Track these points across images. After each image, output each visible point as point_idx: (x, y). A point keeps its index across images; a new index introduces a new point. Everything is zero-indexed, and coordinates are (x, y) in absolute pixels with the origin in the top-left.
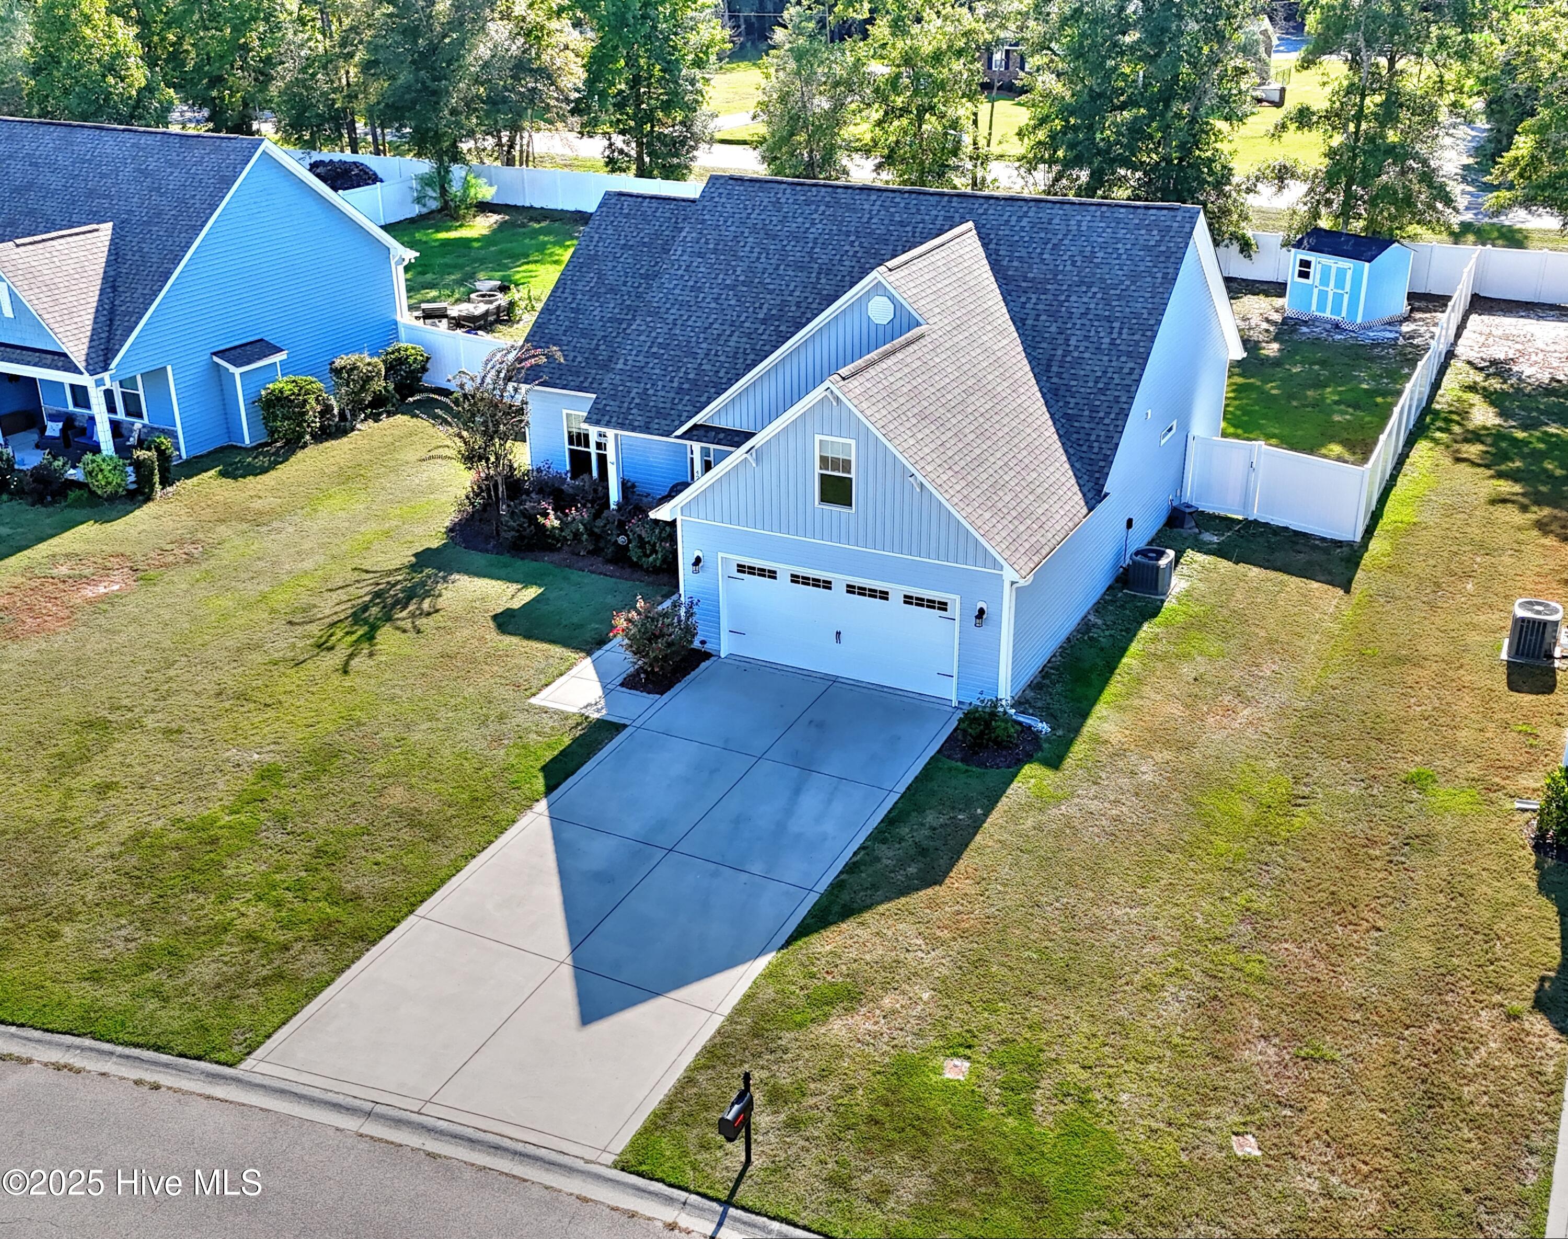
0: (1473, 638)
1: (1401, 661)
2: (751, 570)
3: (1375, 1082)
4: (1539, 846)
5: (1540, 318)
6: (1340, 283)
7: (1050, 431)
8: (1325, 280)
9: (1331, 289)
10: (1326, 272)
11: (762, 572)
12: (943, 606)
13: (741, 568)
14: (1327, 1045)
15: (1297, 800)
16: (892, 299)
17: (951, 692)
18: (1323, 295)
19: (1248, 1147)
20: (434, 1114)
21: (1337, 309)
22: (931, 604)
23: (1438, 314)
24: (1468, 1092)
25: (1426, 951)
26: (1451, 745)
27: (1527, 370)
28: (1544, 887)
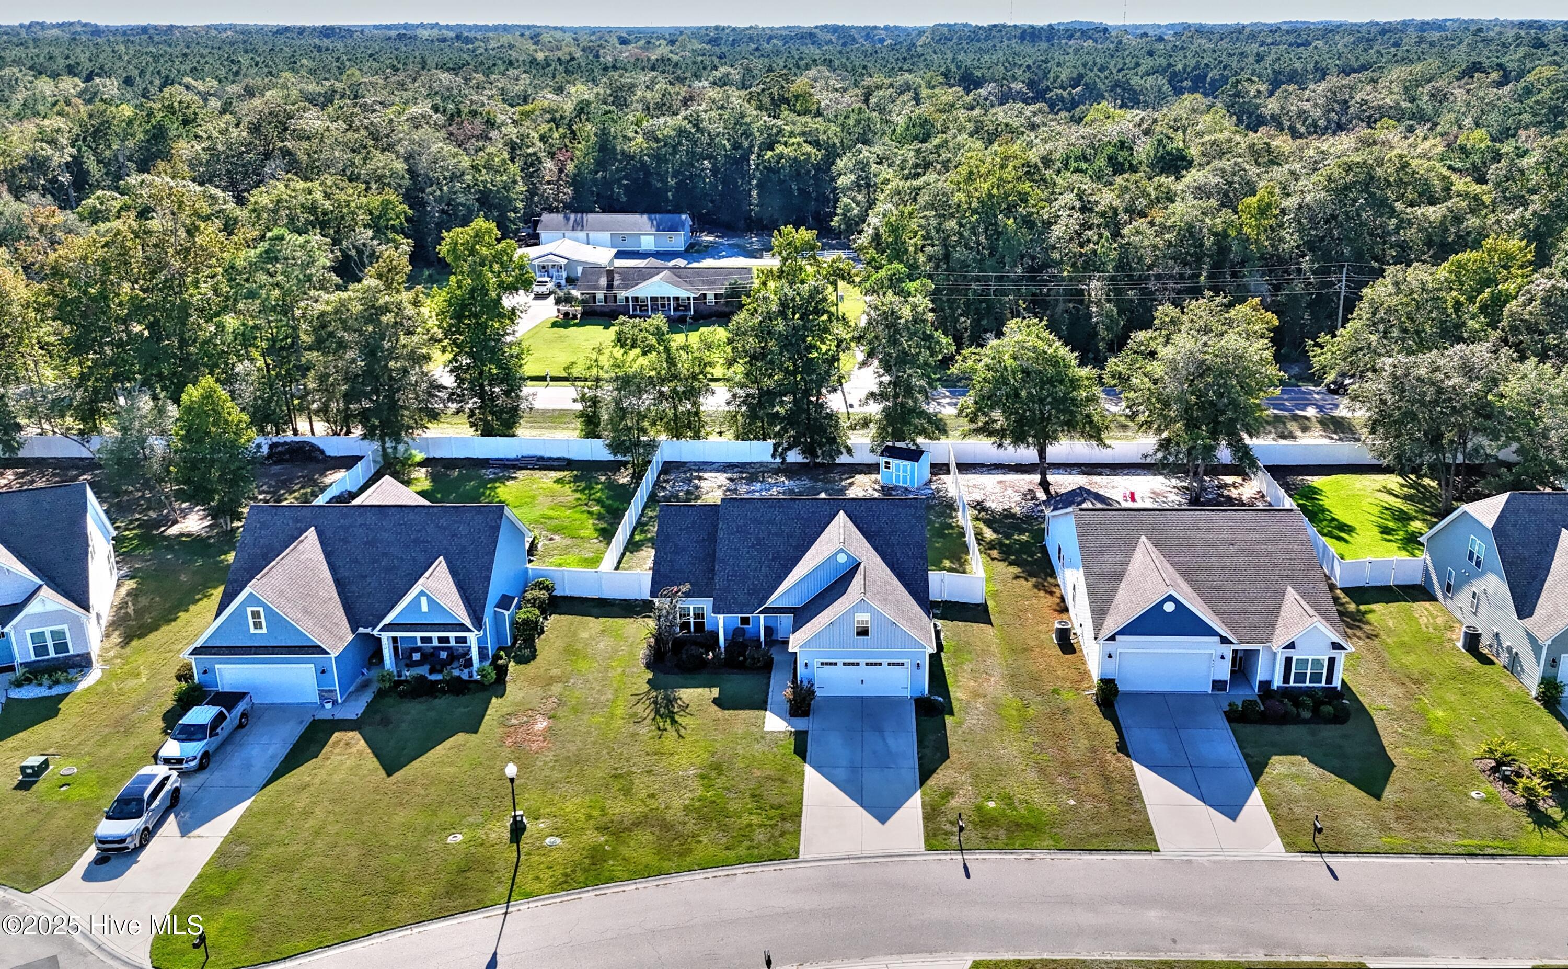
0: (1043, 636)
1: (1026, 650)
2: (827, 664)
3: (1092, 779)
4: (1098, 703)
5: (982, 473)
6: (905, 471)
7: (903, 589)
8: (898, 470)
9: (901, 474)
10: (898, 466)
11: (831, 664)
12: (903, 664)
13: (822, 664)
14: (1076, 773)
15: (1026, 706)
16: (846, 553)
17: (908, 694)
18: (898, 477)
19: (1072, 802)
20: (866, 853)
21: (905, 482)
22: (898, 664)
23: (942, 477)
24: (1113, 775)
25: (1086, 742)
26: (1058, 677)
27: (993, 506)
28: (1105, 717)
